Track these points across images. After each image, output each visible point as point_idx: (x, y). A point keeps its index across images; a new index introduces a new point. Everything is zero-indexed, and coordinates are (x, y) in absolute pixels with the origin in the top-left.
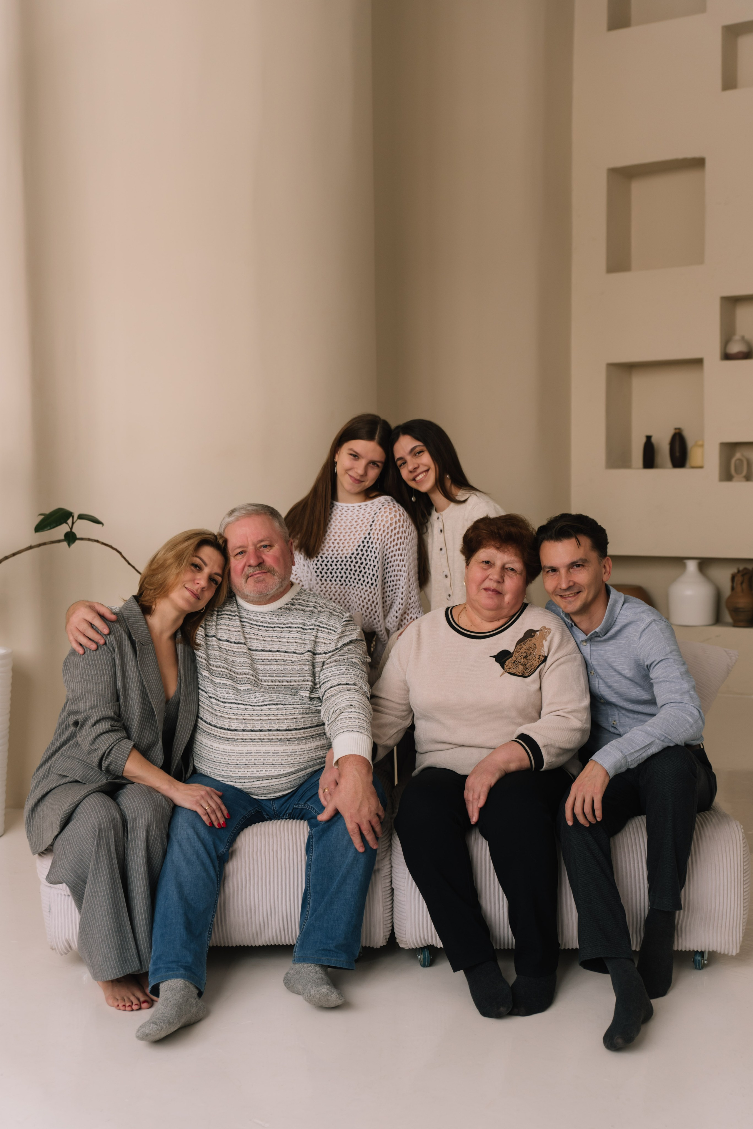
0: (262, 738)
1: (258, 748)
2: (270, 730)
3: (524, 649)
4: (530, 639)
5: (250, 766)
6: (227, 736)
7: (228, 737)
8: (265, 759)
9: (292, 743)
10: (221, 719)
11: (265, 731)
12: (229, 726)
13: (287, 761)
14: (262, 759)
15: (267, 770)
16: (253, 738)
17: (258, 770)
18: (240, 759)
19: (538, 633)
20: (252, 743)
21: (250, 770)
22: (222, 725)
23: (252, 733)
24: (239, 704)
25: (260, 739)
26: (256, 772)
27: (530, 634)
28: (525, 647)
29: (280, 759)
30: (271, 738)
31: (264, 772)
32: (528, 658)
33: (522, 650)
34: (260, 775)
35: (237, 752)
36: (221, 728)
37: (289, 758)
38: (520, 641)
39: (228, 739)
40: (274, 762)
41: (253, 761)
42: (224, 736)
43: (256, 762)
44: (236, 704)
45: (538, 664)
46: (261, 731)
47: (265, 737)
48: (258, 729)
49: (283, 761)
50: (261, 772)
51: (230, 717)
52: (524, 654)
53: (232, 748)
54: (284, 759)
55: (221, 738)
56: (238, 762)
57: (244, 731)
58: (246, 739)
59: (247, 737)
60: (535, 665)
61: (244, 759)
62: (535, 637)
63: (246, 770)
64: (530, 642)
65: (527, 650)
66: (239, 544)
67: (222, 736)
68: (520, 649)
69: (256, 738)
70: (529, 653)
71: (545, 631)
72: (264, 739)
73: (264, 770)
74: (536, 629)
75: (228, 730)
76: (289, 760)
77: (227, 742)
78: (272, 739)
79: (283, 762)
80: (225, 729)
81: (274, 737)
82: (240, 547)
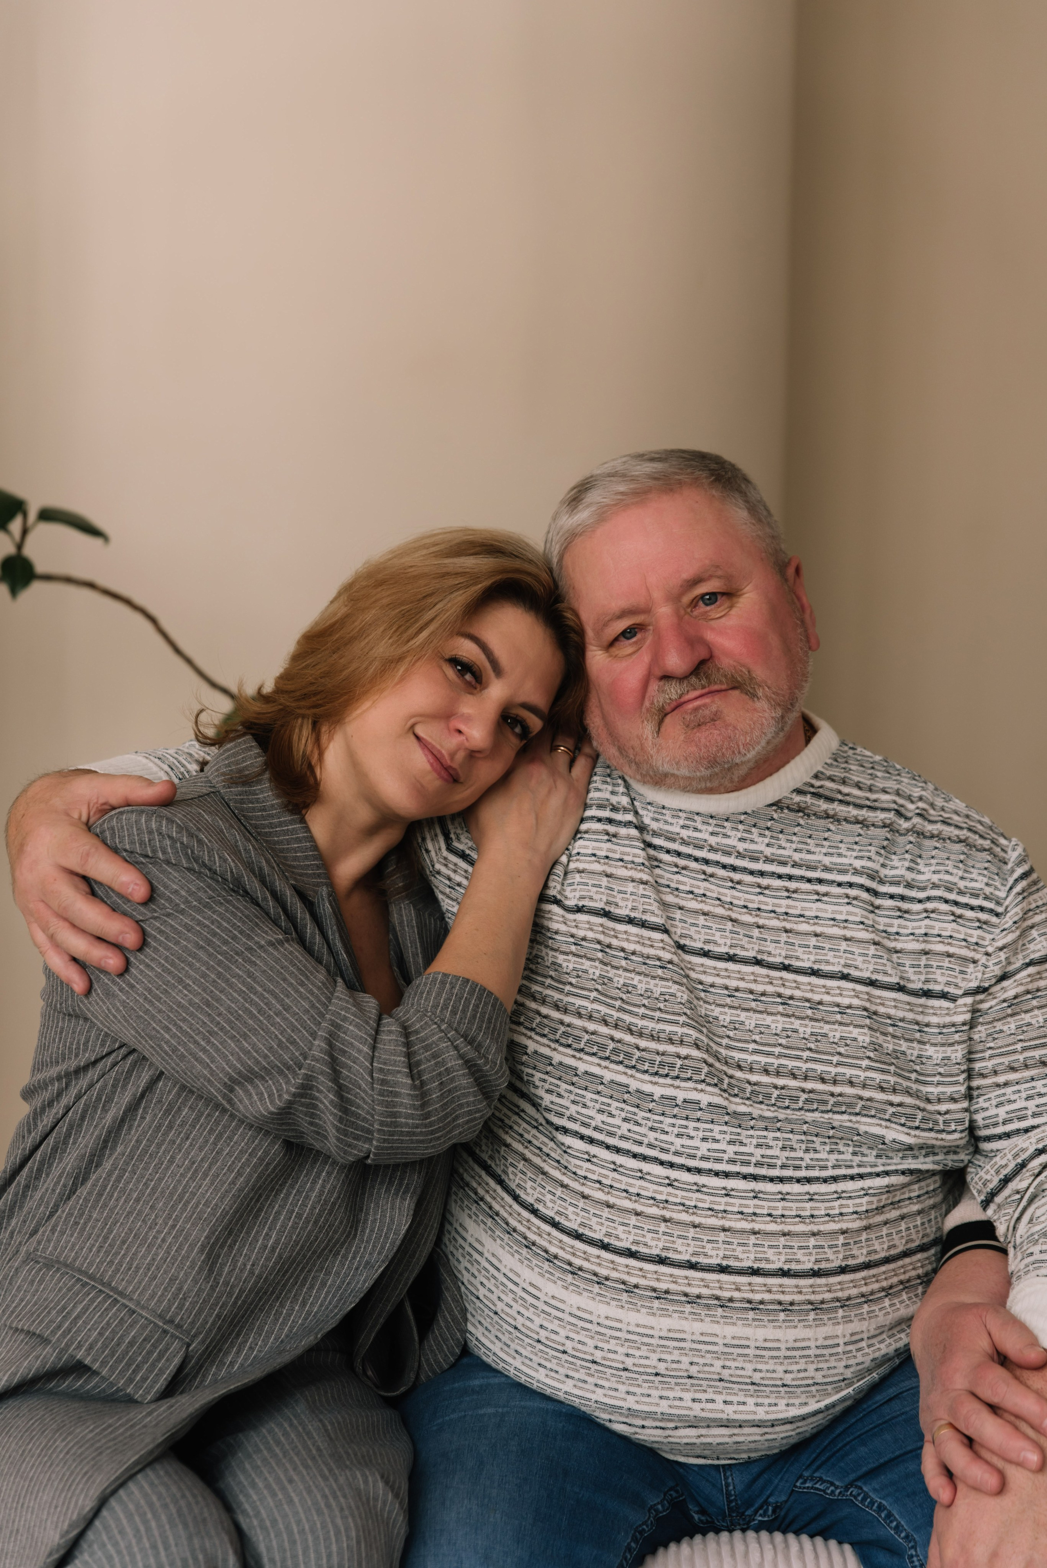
5: (673, 1381)
6: (598, 1269)
7: (604, 1272)
10: (581, 1203)
12: (608, 1235)
13: (802, 1375)
15: (729, 1398)
17: (698, 1396)
18: (637, 1353)
21: (671, 1394)
22: (582, 1225)
24: (645, 1158)
26: (690, 1404)
29: (780, 1369)
31: (720, 1406)
34: (704, 1414)
35: (631, 1329)
36: (578, 1237)
37: (811, 1368)
39: (601, 1281)
40: (757, 1377)
41: (685, 1365)
42: (586, 1265)
43: (694, 1370)
44: (635, 1156)
49: (789, 1376)
50: (710, 1406)
51: (612, 1200)
53: (613, 1311)
54: (795, 1368)
55: (576, 1271)
56: (629, 1362)
61: (654, 1357)
63: (655, 1393)
67: (577, 1262)
73: (719, 1398)
75: (605, 1247)
76: (811, 1373)
77: (596, 1289)
79: (788, 1379)
80: (591, 1242)
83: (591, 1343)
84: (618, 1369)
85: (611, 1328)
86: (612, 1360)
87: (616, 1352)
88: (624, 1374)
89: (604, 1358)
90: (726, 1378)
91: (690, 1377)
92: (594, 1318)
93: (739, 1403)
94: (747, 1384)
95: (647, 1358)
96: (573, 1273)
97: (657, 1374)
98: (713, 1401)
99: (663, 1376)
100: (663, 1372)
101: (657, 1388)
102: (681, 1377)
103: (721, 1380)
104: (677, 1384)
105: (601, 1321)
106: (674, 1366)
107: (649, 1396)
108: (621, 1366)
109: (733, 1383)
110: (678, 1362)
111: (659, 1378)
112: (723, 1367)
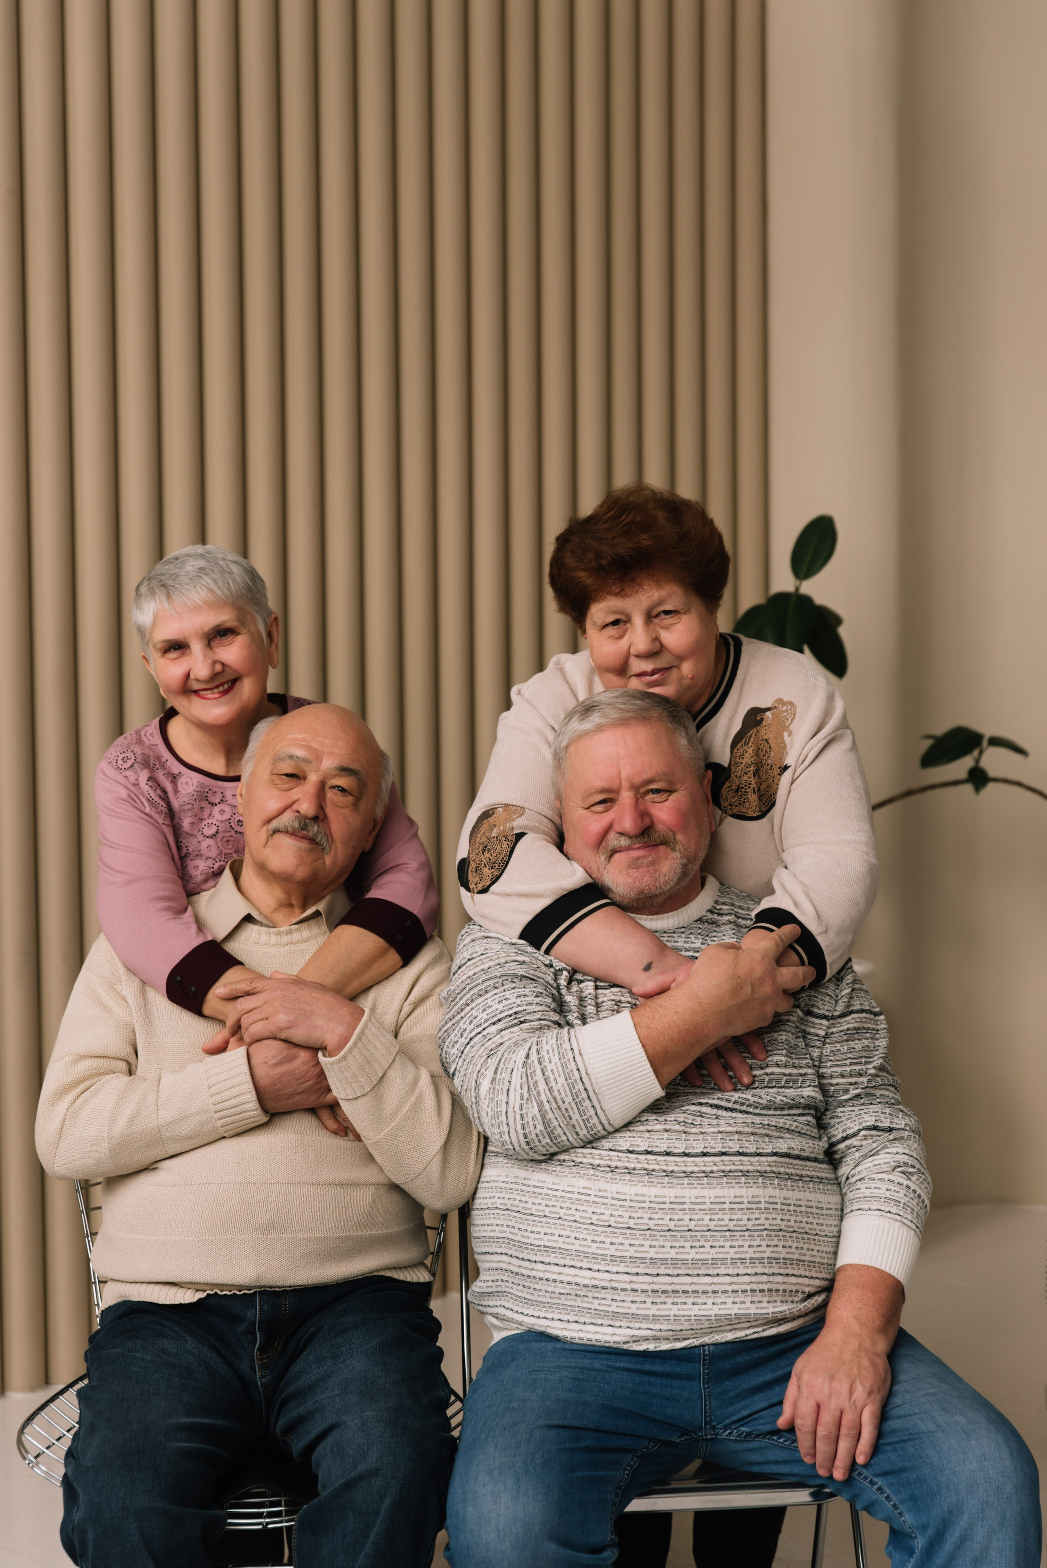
0: (709, 1169)
1: (699, 1192)
2: (724, 1154)
8: (714, 1217)
9: (768, 1182)
11: (715, 1155)
14: (707, 1218)
16: (689, 1169)
20: (686, 1181)
23: (686, 1159)
25: (704, 1172)
30: (728, 1168)
41: (686, 1222)
43: (692, 1225)
46: (705, 1154)
47: (715, 1168)
48: (699, 1151)
56: (651, 1224)
57: (668, 1154)
58: (672, 1172)
59: (676, 1168)
63: (668, 1244)
66: (600, 784)
69: (696, 1169)
72: (712, 1172)
78: (730, 1171)
81: (733, 1168)
82: (603, 791)
83: (626, 1215)
84: (644, 1230)
85: (639, 1202)
86: (641, 1224)
87: (642, 1218)
88: (648, 1233)
89: (635, 1224)
90: (712, 1228)
91: (689, 1230)
92: (628, 1198)
93: (720, 1247)
94: (725, 1231)
95: (662, 1219)
96: (612, 1172)
97: (669, 1230)
98: (703, 1246)
99: (673, 1231)
100: (673, 1228)
101: (669, 1241)
102: (684, 1231)
103: (709, 1230)
104: (681, 1237)
105: (633, 1198)
106: (680, 1223)
107: (663, 1247)
108: (646, 1227)
109: (717, 1231)
110: (682, 1220)
111: (670, 1233)
112: (711, 1220)
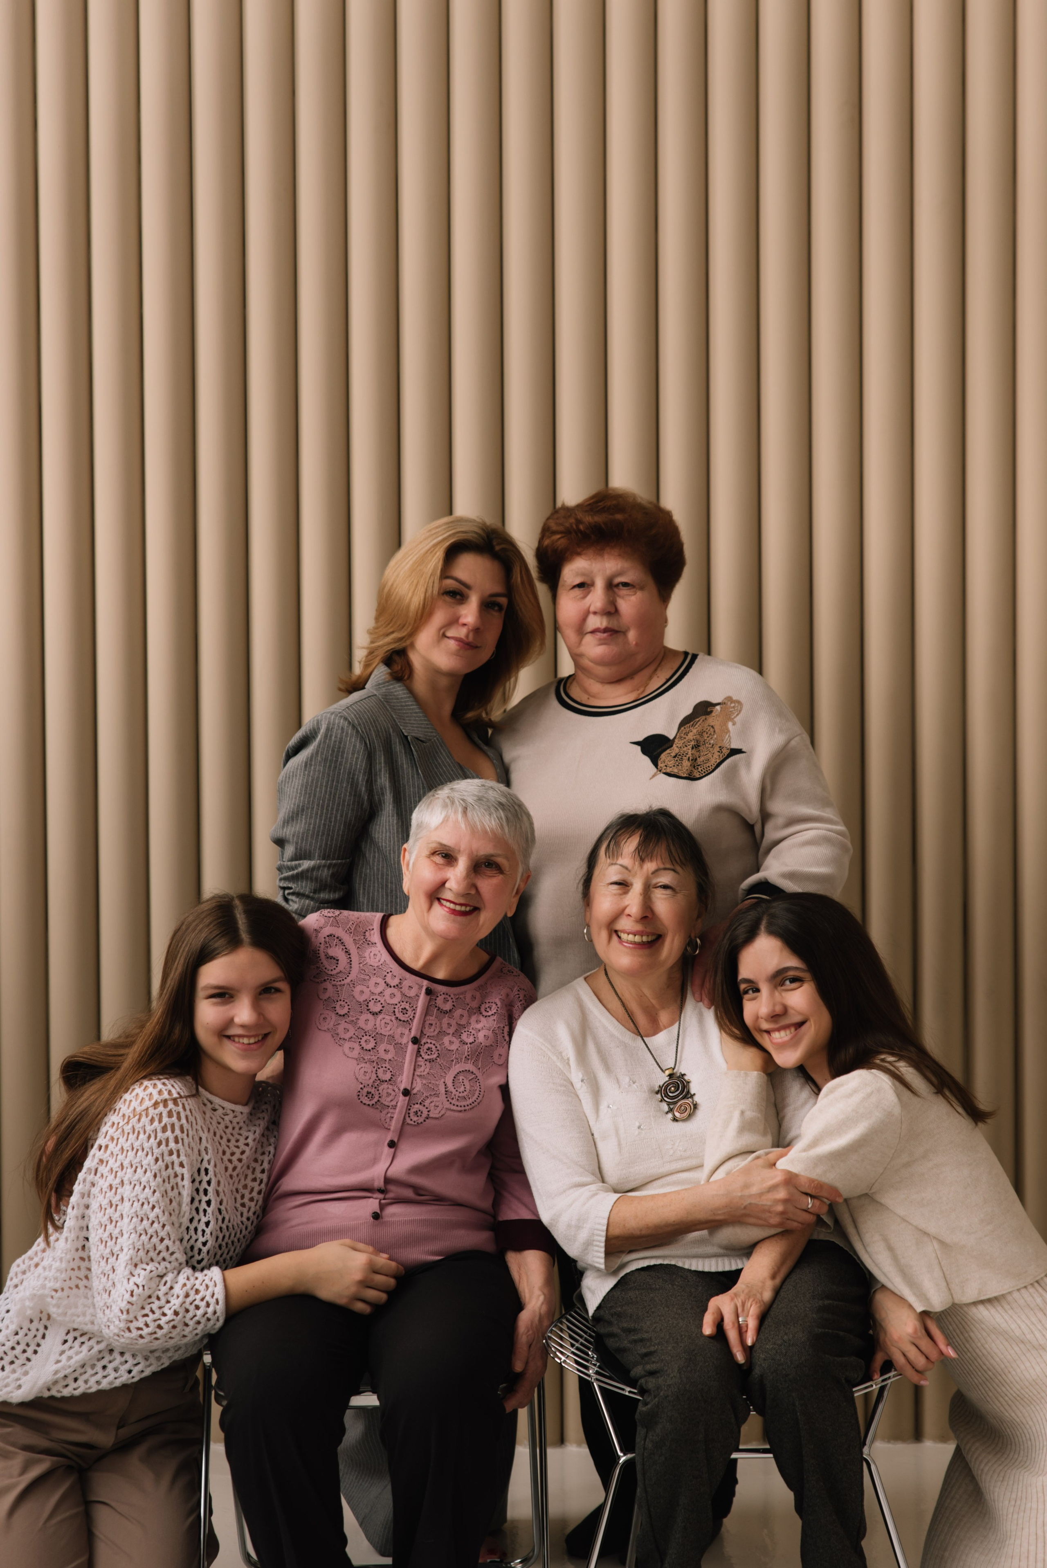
3: (693, 733)
4: (704, 717)
19: (718, 707)
27: (704, 709)
28: (695, 731)
32: (701, 748)
33: (691, 736)
38: (686, 721)
45: (718, 761)
52: (693, 743)
60: (714, 761)
62: (713, 714)
64: (700, 724)
65: (698, 737)
68: (687, 734)
70: (702, 740)
71: (730, 705)
74: (714, 701)
